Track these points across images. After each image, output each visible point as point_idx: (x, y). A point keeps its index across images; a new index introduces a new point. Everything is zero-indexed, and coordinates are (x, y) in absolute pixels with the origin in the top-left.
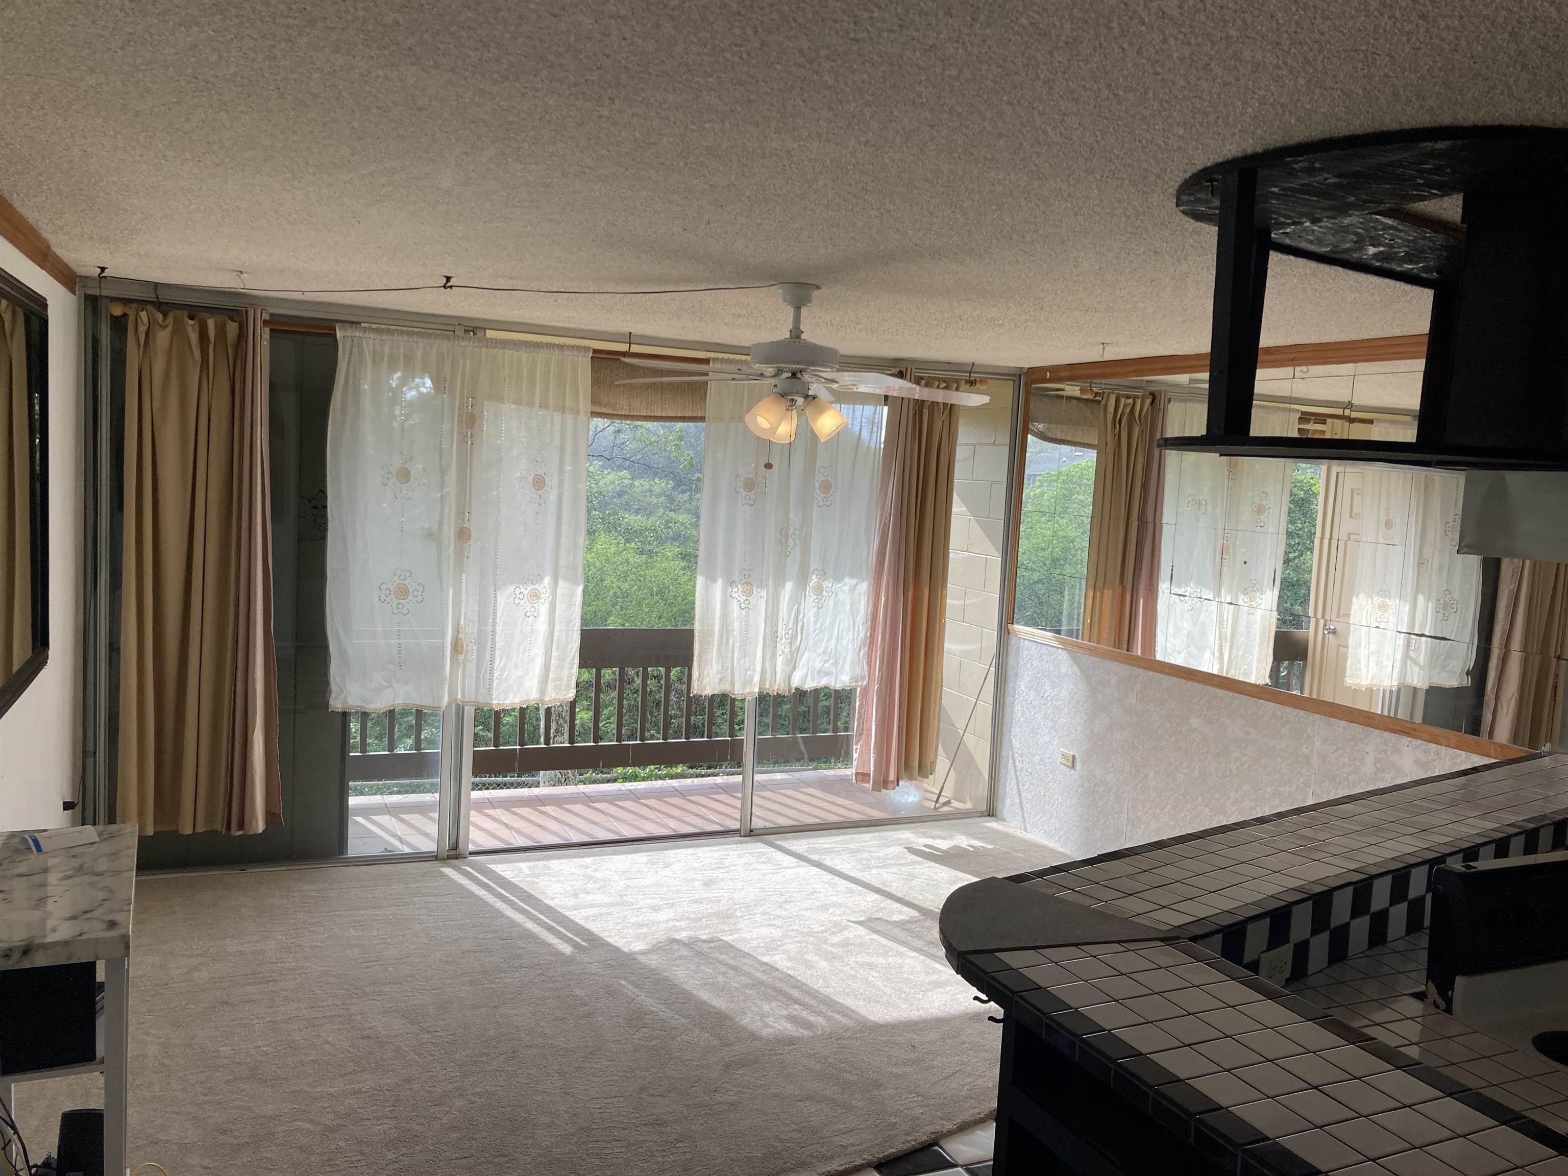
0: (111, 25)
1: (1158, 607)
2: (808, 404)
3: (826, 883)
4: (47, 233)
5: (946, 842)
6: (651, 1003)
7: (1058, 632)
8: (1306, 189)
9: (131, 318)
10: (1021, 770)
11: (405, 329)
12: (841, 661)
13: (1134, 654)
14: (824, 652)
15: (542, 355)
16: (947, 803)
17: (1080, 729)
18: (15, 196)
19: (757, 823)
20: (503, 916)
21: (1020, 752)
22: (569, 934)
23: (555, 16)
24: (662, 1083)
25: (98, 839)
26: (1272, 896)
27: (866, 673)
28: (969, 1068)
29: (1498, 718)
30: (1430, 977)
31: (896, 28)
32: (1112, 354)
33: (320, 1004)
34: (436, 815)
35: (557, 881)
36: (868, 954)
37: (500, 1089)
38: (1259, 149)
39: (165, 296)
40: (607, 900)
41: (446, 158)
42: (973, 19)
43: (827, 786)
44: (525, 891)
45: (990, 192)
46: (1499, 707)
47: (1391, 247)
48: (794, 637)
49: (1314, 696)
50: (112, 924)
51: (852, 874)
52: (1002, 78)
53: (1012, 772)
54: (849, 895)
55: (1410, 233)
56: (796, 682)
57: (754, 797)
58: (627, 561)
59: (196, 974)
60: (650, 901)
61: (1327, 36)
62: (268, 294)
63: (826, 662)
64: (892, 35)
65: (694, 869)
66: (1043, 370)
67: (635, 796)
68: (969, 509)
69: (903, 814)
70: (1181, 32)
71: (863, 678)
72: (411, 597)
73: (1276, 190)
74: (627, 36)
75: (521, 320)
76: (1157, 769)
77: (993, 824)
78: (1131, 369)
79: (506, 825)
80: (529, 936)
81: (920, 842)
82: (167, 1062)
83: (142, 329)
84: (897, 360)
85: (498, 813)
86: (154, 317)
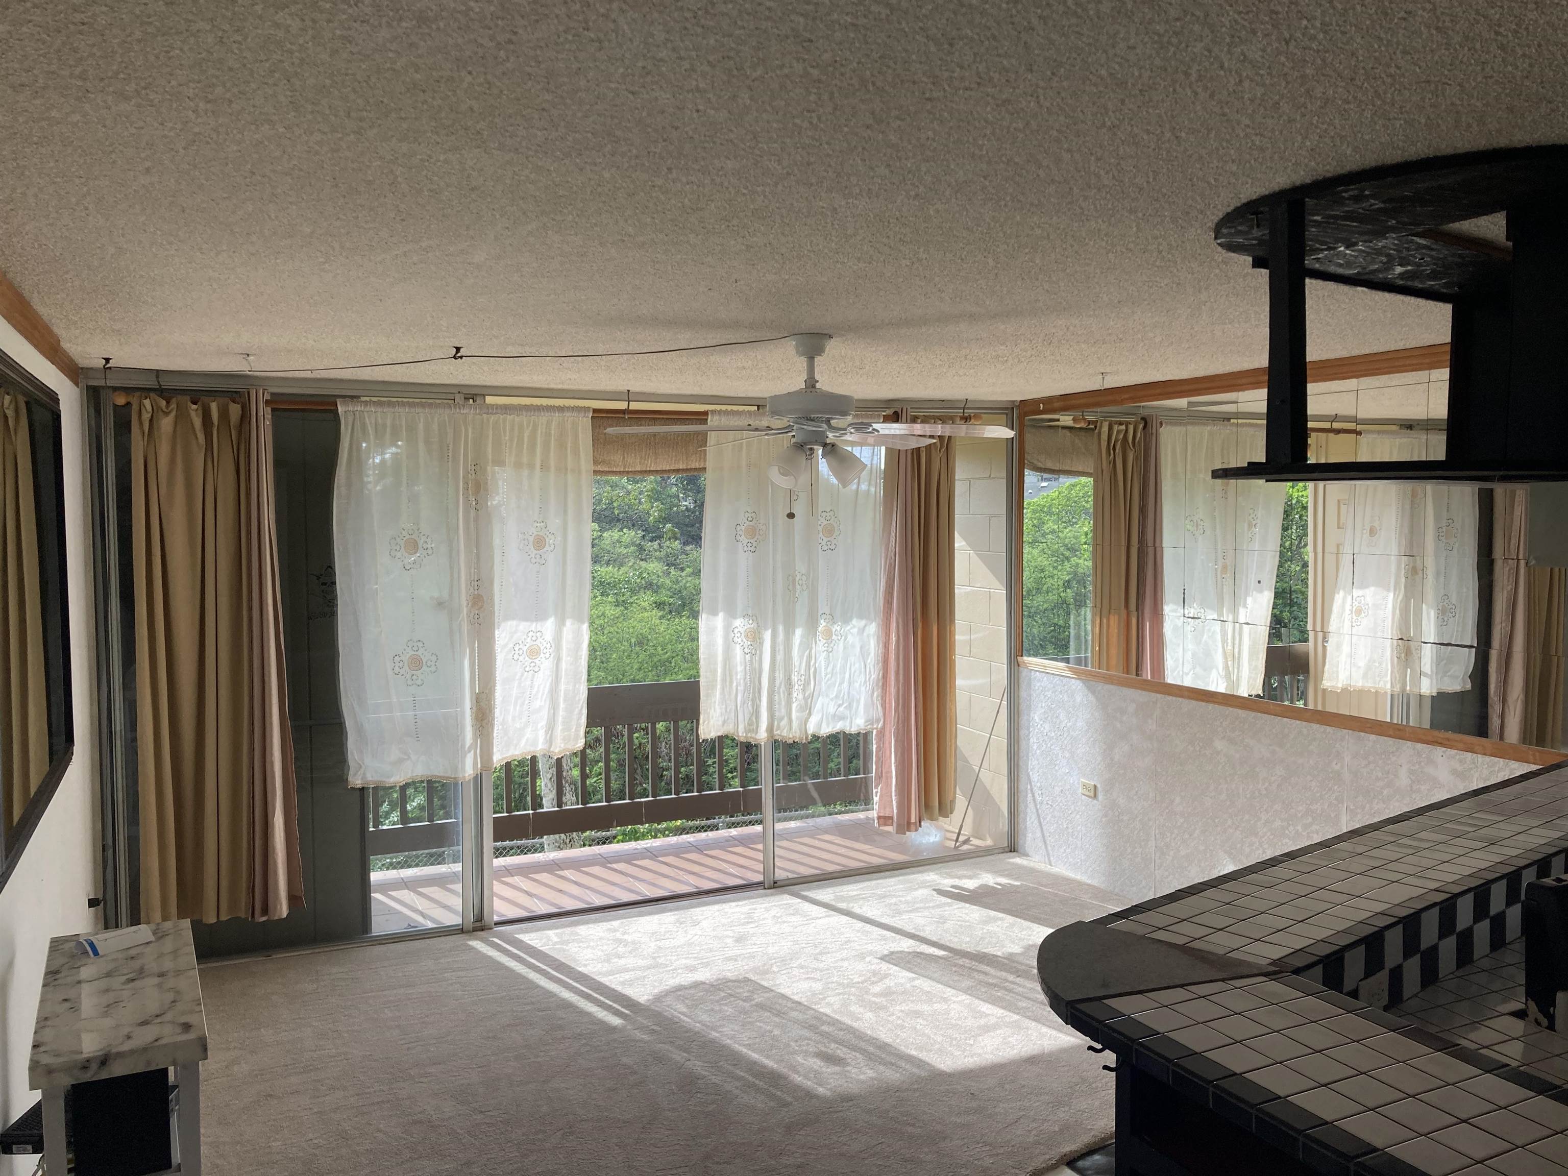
0: (179, 126)
1: (1165, 630)
2: (827, 452)
3: (858, 931)
4: (59, 330)
5: (972, 881)
6: (697, 1066)
7: (1067, 661)
8: (1349, 217)
9: (135, 407)
10: (1041, 803)
11: (405, 400)
12: (855, 704)
13: (1144, 677)
14: (837, 697)
15: (543, 418)
16: (966, 842)
17: (1099, 759)
18: (36, 294)
19: (780, 875)
20: (538, 986)
21: (1039, 785)
22: (607, 1001)
23: (633, 93)
24: (726, 1150)
25: (152, 938)
26: (1361, 922)
27: (881, 714)
28: (1032, 1113)
29: (1506, 720)
30: (1529, 994)
31: (973, 86)
32: (1112, 382)
33: (367, 1090)
34: (459, 887)
35: (587, 947)
36: (913, 1002)
37: (562, 1167)
38: (1308, 181)
39: (166, 383)
40: (641, 963)
41: (486, 234)
42: (1053, 74)
43: (843, 831)
44: (556, 960)
45: (1028, 236)
46: (1507, 710)
47: (1420, 265)
48: (807, 683)
49: (1320, 708)
50: (187, 1027)
51: (884, 920)
52: (1067, 127)
53: (1031, 806)
54: (883, 942)
55: (1443, 251)
56: (811, 729)
57: (776, 849)
58: (603, 614)
59: (236, 1068)
60: (684, 961)
61: (1403, 70)
62: (274, 374)
63: (840, 706)
64: (968, 92)
65: (724, 925)
66: (1036, 402)
67: (652, 854)
68: (969, 544)
69: (925, 855)
70: (1257, 74)
71: (878, 721)
72: (425, 668)
73: (1318, 218)
74: (701, 108)
75: (520, 385)
76: (1183, 794)
77: (1018, 860)
78: (1126, 396)
79: (527, 893)
80: (567, 1005)
81: (947, 883)
82: (218, 1162)
83: (146, 416)
84: (890, 402)
85: (517, 880)
86: (156, 404)
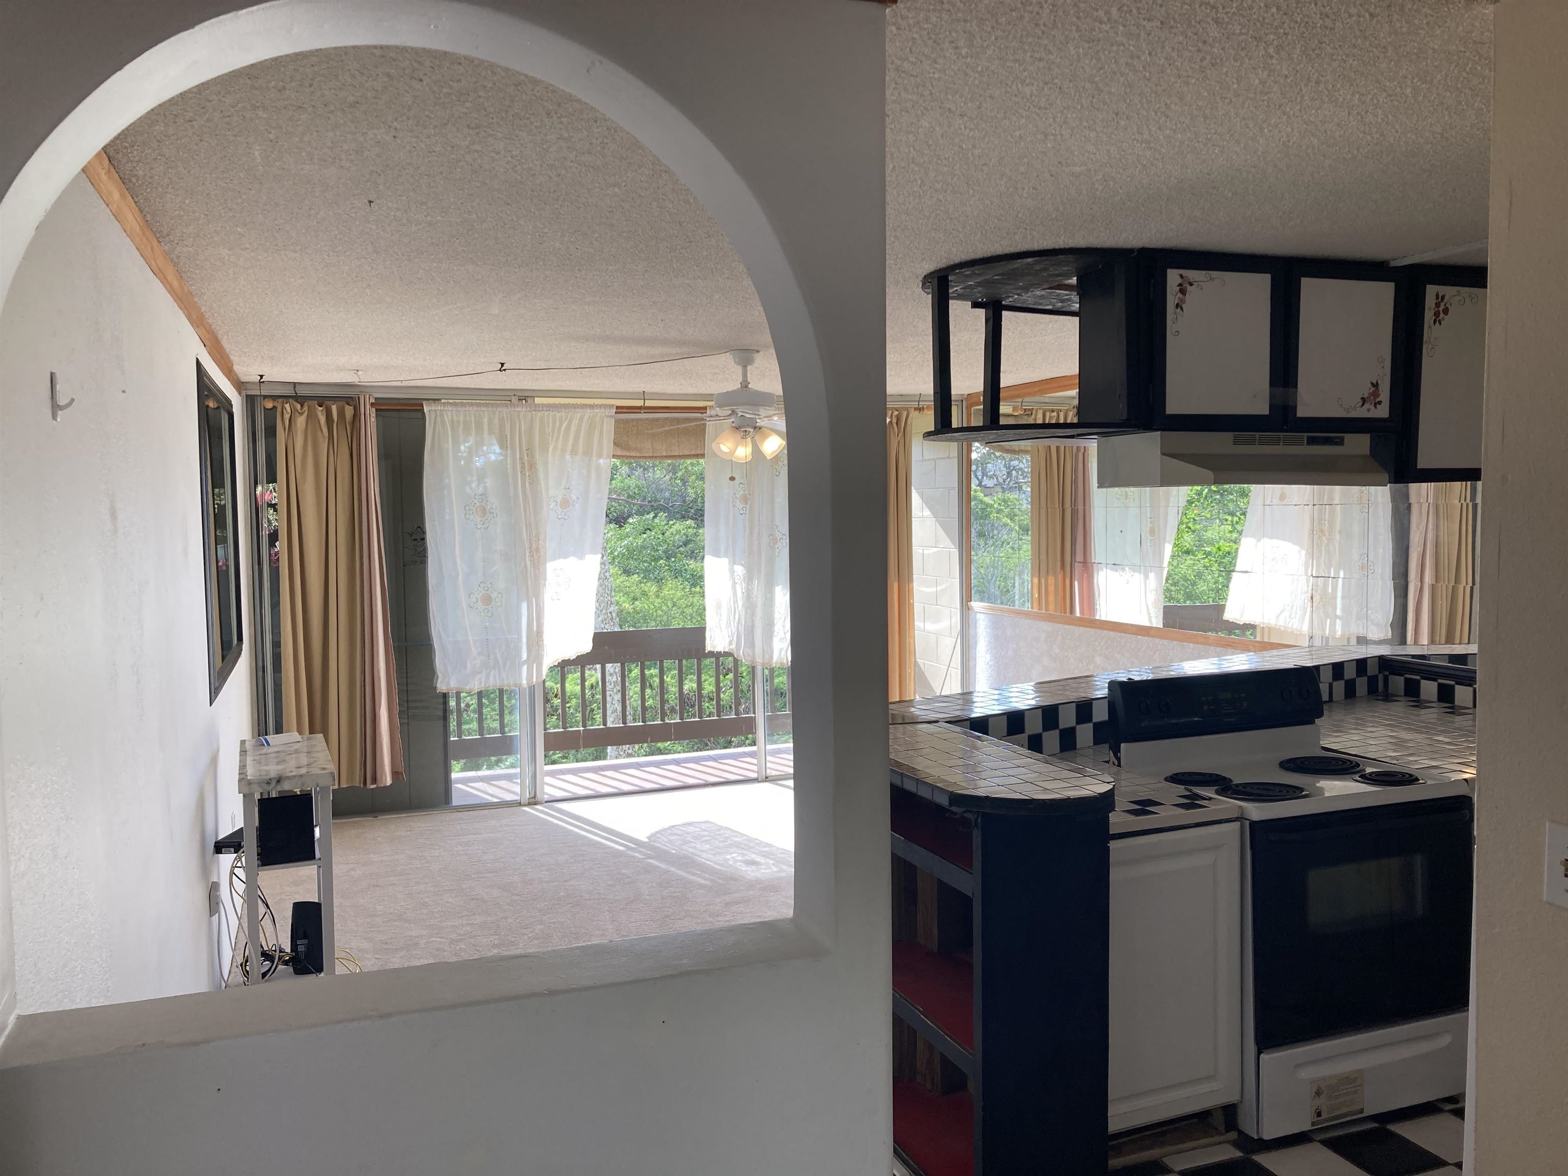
2: (756, 433)
9: (279, 409)
11: (474, 401)
15: (578, 414)
34: (519, 781)
39: (302, 391)
62: (373, 384)
66: (978, 395)
67: (677, 762)
68: (933, 513)
72: (492, 602)
79: (575, 784)
83: (287, 416)
85: (569, 777)
86: (294, 407)
